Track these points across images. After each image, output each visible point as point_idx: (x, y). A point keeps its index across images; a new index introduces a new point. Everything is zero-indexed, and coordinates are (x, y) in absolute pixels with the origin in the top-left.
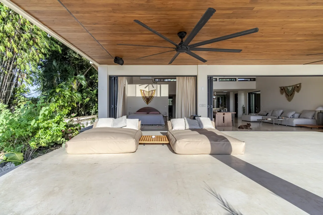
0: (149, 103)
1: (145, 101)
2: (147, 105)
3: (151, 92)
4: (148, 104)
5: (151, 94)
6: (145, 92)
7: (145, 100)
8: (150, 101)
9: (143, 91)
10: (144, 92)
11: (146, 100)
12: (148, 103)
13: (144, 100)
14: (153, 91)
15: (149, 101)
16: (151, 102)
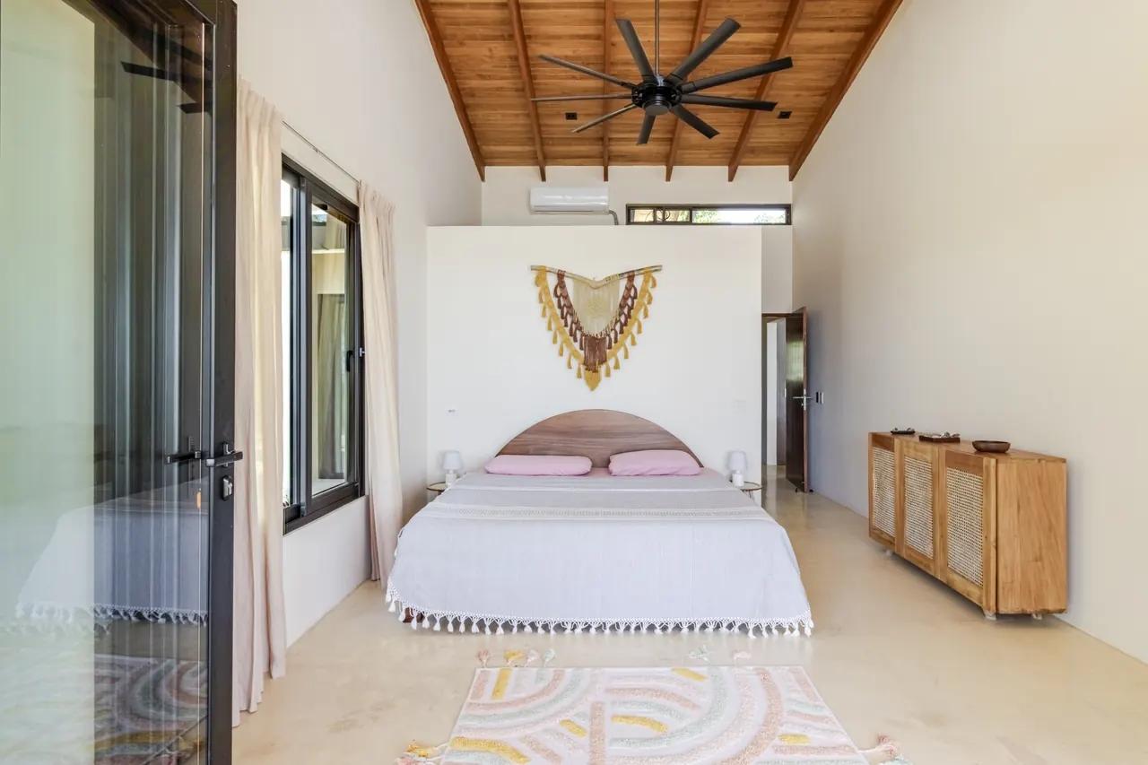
0: (608, 374)
1: (575, 363)
2: (586, 388)
3: (623, 283)
4: (593, 384)
5: (625, 298)
6: (568, 282)
7: (574, 353)
8: (611, 363)
9: (552, 281)
10: (561, 284)
11: (577, 357)
12: (598, 380)
13: (566, 352)
14: (638, 282)
15: (603, 361)
16: (617, 367)
